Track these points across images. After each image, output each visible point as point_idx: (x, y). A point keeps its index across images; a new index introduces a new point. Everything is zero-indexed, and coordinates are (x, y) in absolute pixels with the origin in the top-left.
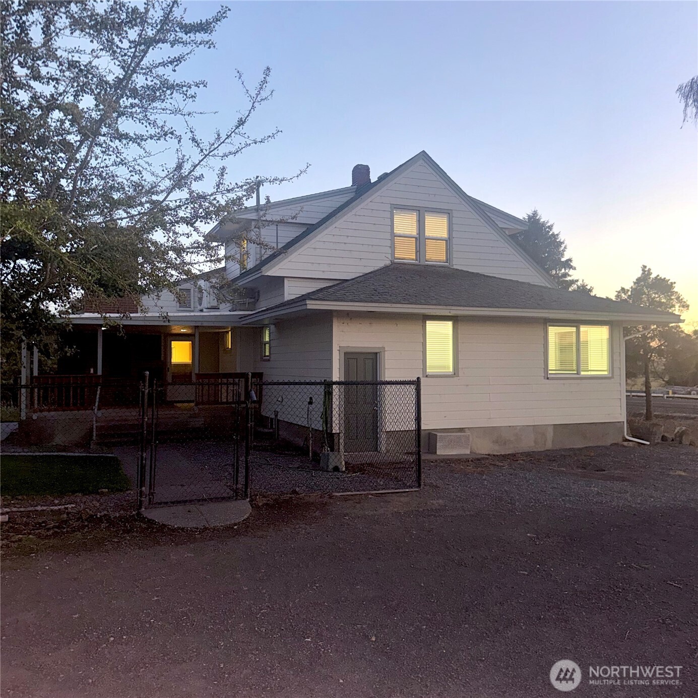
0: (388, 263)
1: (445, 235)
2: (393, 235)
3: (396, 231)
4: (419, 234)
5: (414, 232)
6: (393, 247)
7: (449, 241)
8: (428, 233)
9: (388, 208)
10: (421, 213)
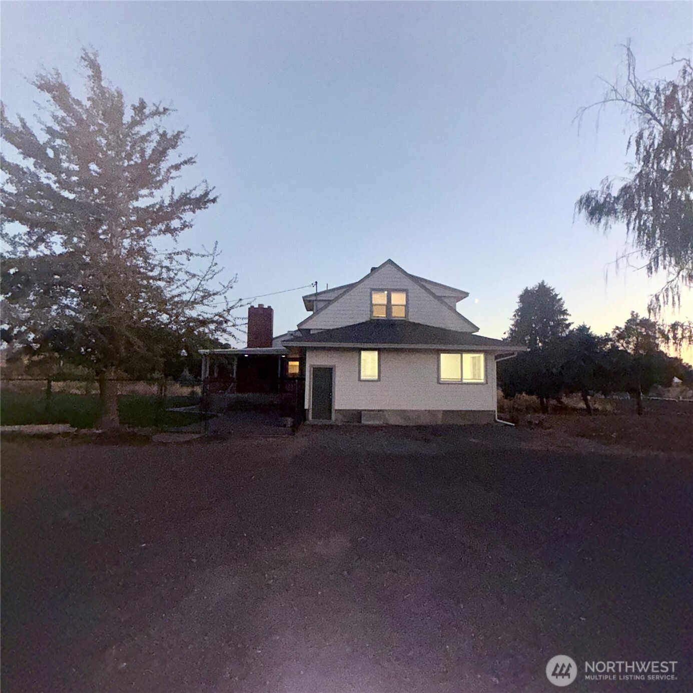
0: (368, 319)
1: (404, 303)
2: (372, 305)
3: (374, 302)
4: (388, 303)
5: (385, 302)
6: (372, 312)
7: (406, 306)
8: (393, 303)
9: (369, 290)
10: (390, 291)
